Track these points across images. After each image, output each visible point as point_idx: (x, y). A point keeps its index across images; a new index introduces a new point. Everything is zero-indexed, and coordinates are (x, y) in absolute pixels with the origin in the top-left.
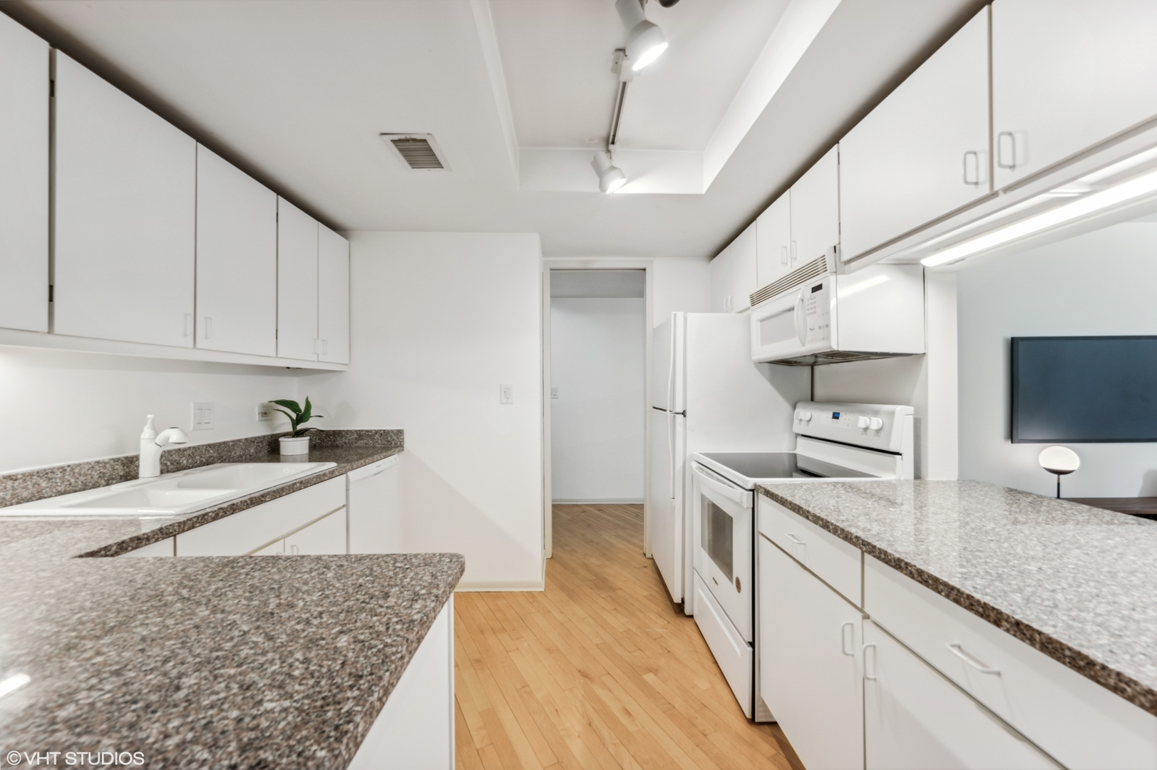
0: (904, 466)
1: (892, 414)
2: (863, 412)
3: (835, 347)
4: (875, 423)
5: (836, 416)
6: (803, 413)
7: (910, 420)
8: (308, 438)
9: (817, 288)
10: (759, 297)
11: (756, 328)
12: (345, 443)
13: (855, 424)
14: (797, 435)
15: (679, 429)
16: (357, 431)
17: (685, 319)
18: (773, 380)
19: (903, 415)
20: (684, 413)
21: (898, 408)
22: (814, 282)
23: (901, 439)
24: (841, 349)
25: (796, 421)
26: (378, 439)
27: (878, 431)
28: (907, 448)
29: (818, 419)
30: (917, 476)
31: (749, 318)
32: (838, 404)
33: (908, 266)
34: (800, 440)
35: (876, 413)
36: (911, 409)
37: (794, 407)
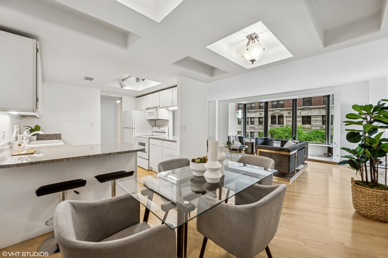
0: (167, 134)
1: (165, 127)
2: (162, 127)
3: (159, 119)
4: (164, 129)
5: (159, 128)
6: (154, 128)
7: (168, 128)
8: (36, 136)
9: (157, 110)
10: (147, 109)
11: (147, 114)
12: (41, 138)
13: (162, 129)
14: (153, 132)
15: (133, 131)
16: (46, 134)
17: (135, 111)
18: (149, 123)
19: (167, 127)
20: (134, 128)
21: (166, 127)
22: (157, 109)
23: (167, 131)
24: (160, 119)
25: (153, 129)
26: (53, 136)
27: (164, 130)
28: (167, 132)
29: (156, 129)
30: (168, 135)
31: (146, 112)
32: (159, 126)
33: (167, 109)
34: (154, 132)
35: (164, 127)
36: (168, 127)
37: (153, 127)
